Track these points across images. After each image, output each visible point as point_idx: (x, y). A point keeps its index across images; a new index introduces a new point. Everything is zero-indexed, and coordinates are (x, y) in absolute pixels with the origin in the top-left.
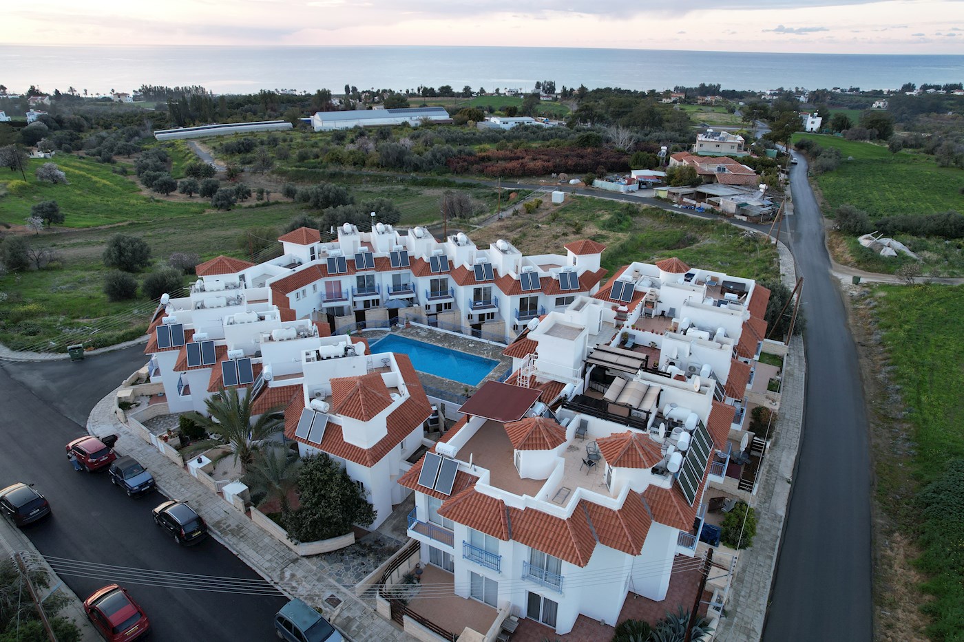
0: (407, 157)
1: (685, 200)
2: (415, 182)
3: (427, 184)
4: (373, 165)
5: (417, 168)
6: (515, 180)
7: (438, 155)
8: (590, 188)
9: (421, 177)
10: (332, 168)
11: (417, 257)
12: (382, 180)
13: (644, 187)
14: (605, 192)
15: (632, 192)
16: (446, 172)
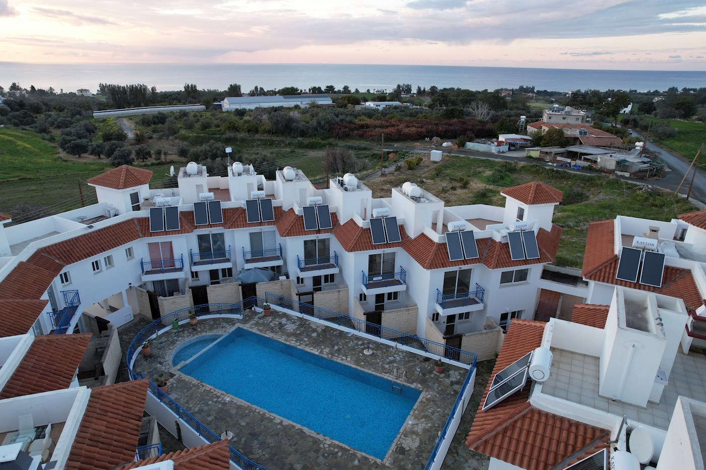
0: (294, 124)
1: (559, 158)
2: (301, 146)
3: (312, 147)
4: (265, 132)
5: (303, 134)
6: (392, 144)
7: (323, 123)
8: (463, 150)
9: (306, 141)
10: (229, 134)
11: (286, 208)
12: (272, 144)
13: (512, 148)
14: (477, 153)
15: (503, 152)
16: (329, 137)
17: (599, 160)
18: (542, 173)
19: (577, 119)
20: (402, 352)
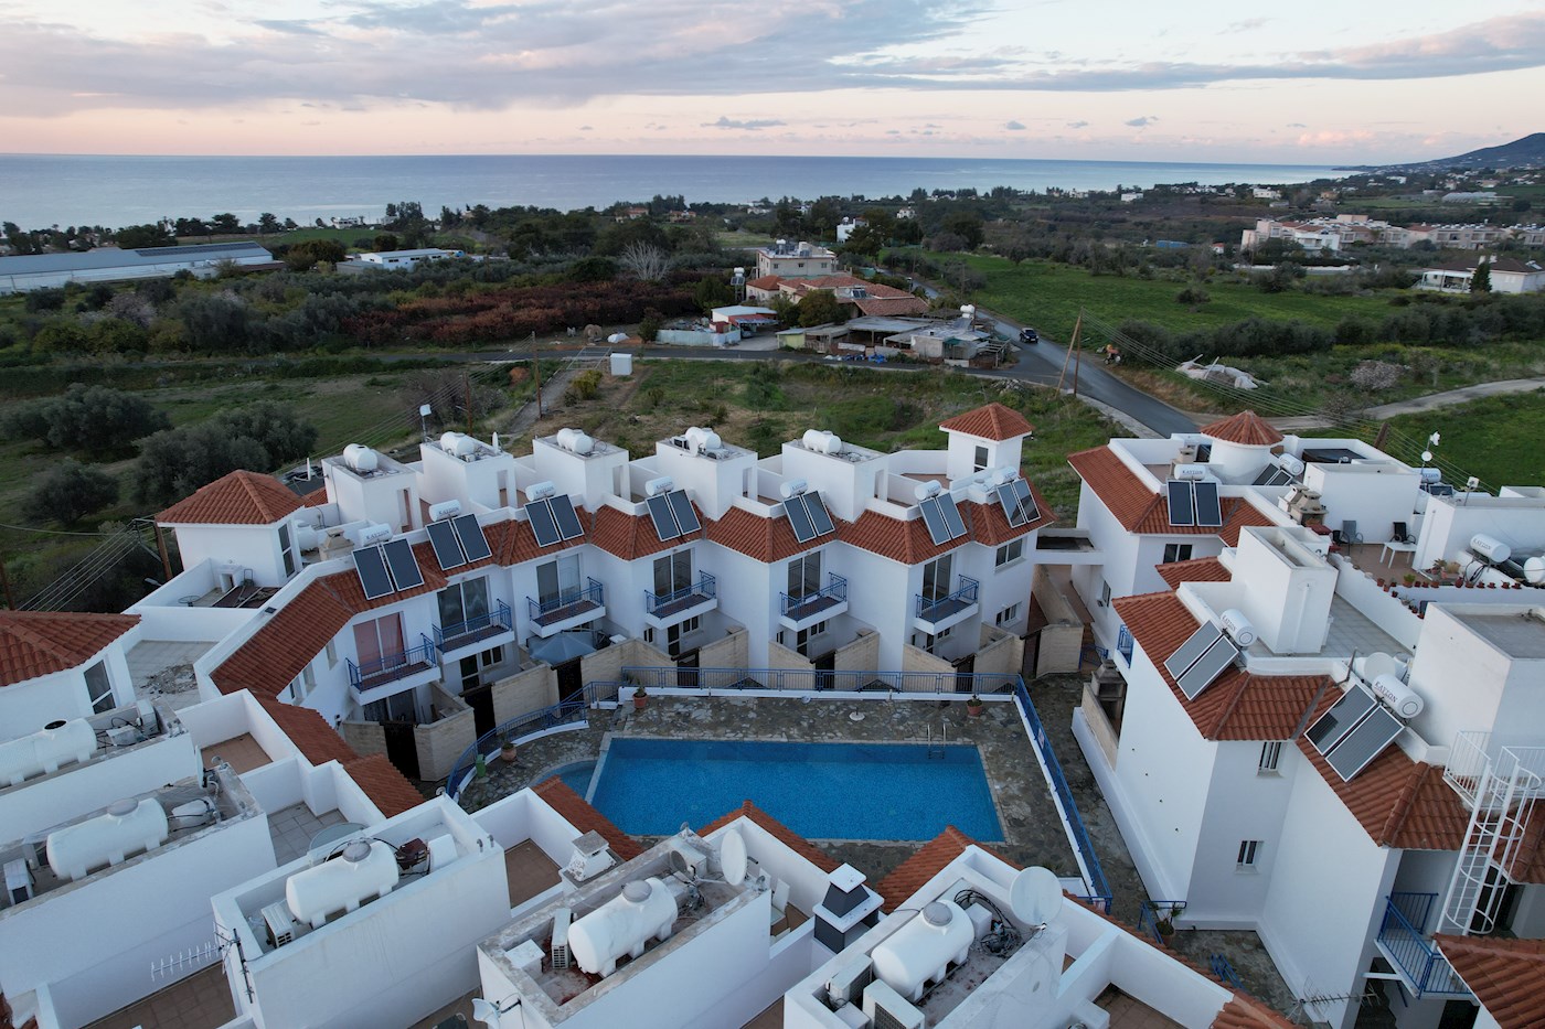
0: (252, 323)
1: (842, 346)
2: (288, 372)
3: (316, 371)
4: (168, 347)
5: (279, 344)
6: (504, 347)
8: (654, 346)
9: (299, 360)
12: (207, 375)
13: (747, 334)
14: (684, 350)
15: (735, 344)
16: (347, 346)
17: (913, 343)
18: (829, 377)
19: (824, 265)
20: (904, 702)
